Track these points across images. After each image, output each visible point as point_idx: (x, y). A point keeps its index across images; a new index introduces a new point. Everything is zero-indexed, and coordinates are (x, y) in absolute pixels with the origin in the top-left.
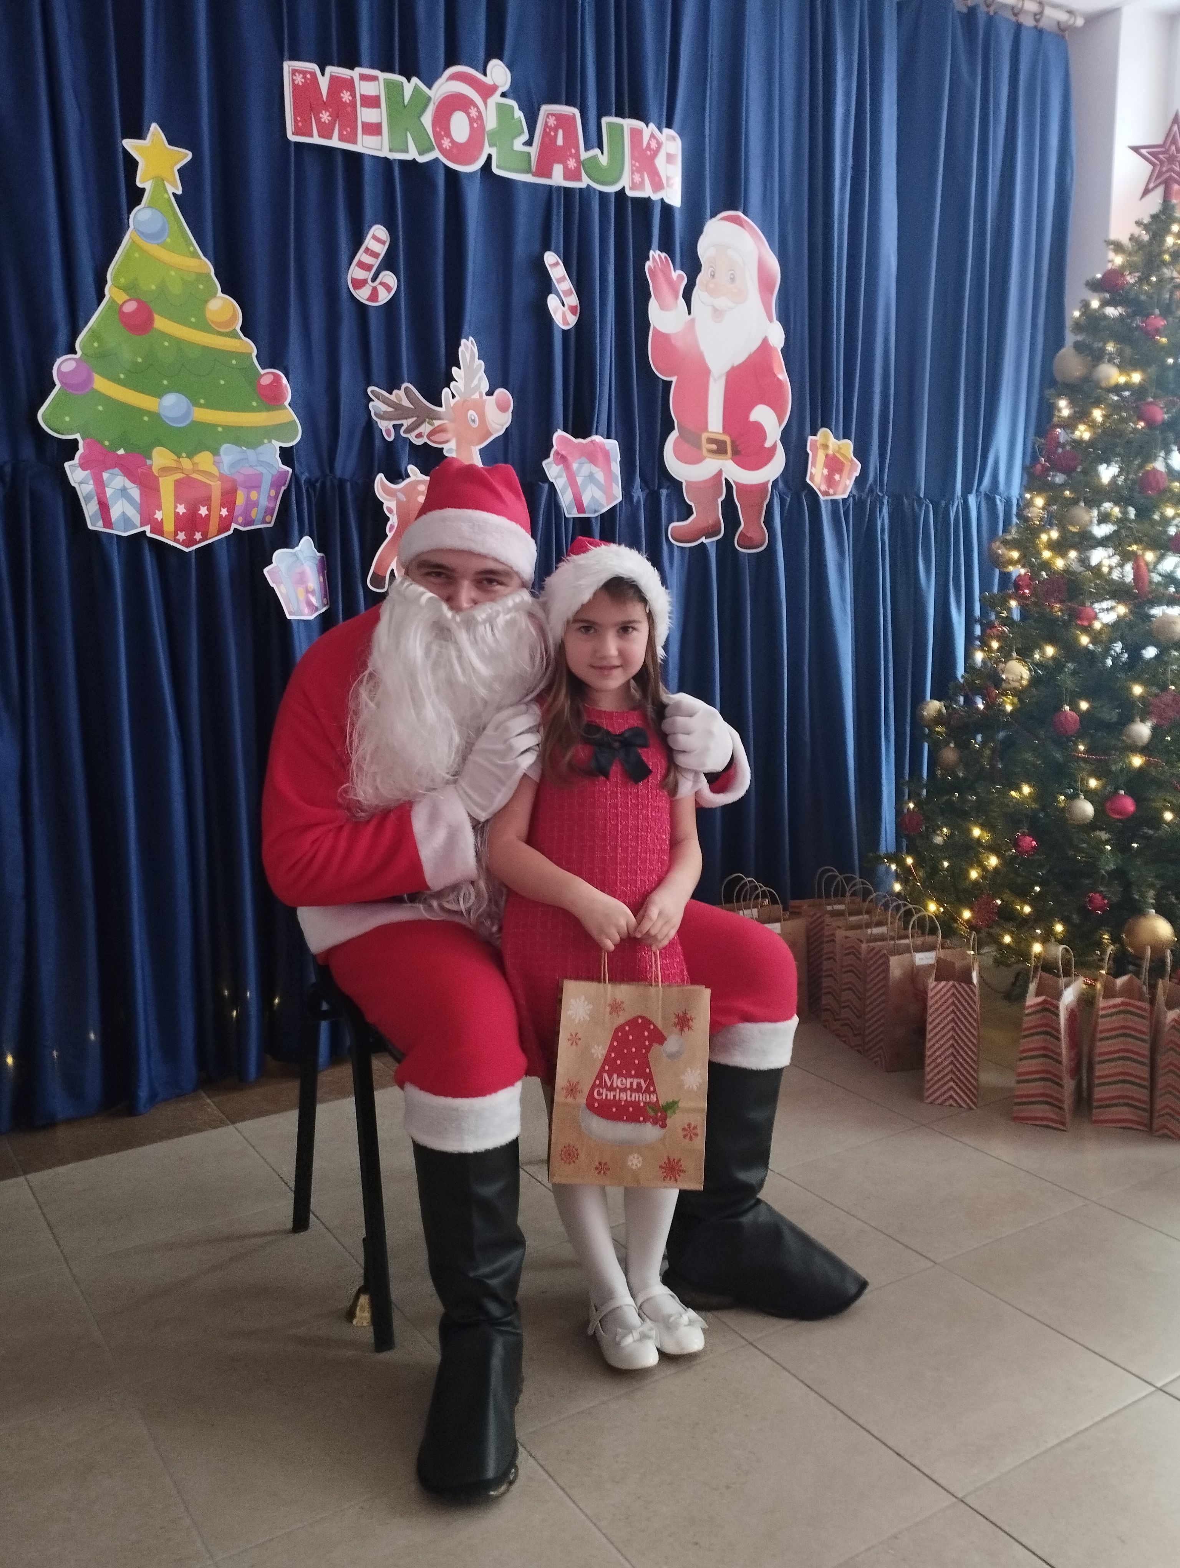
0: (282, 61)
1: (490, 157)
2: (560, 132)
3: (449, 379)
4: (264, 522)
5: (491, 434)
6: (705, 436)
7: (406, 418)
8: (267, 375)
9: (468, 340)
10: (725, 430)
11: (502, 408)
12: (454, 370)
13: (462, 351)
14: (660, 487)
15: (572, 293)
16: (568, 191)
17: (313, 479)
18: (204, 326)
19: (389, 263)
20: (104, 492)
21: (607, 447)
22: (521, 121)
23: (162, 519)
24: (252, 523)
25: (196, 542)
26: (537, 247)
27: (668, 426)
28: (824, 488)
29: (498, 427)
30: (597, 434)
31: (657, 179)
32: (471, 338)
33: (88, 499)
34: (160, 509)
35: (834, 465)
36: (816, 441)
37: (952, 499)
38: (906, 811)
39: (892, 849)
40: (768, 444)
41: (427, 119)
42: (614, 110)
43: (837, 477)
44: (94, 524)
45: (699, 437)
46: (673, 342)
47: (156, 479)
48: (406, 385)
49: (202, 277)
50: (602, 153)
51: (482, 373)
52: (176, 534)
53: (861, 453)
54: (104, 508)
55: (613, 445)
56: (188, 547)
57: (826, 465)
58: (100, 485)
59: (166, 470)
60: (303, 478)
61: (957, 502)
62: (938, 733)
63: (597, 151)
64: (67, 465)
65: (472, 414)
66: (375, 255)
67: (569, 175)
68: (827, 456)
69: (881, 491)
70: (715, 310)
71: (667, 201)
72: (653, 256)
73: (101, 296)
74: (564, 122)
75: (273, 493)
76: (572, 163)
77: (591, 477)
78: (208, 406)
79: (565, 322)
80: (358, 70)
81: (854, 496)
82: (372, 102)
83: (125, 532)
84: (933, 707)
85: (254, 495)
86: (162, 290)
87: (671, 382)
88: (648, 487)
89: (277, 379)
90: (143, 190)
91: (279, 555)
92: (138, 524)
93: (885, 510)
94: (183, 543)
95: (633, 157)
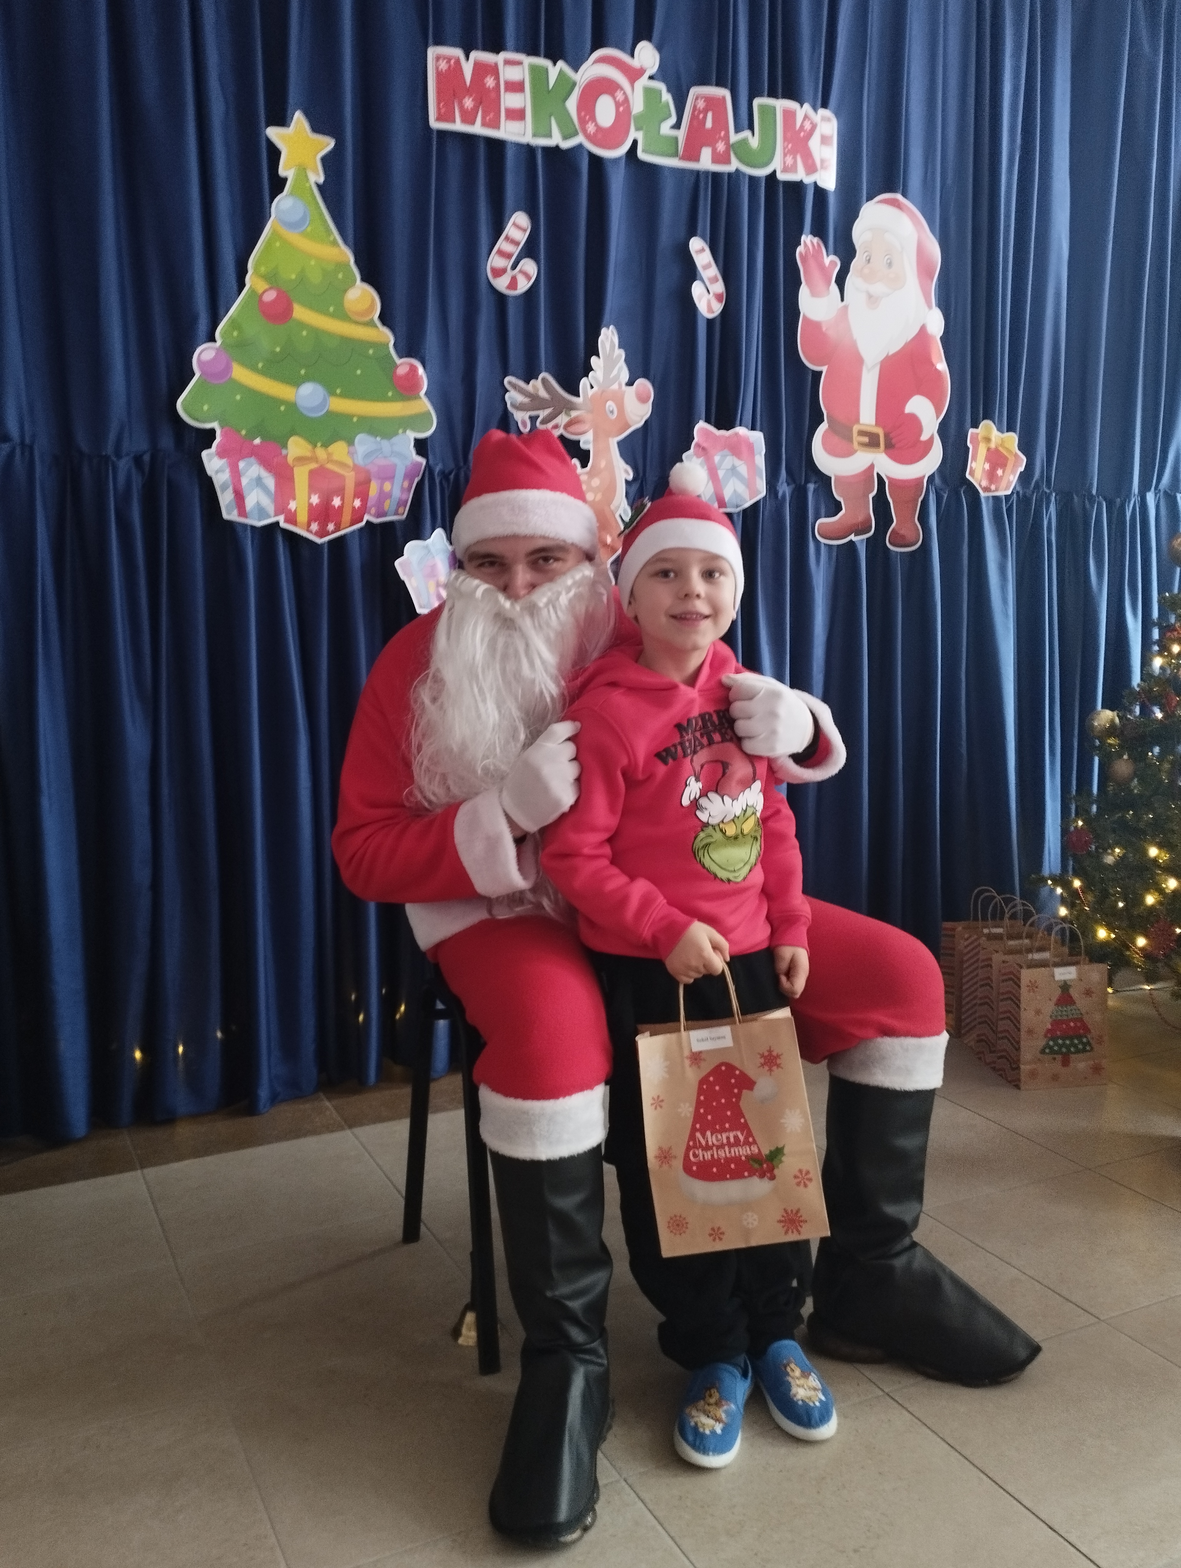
0: (426, 47)
1: (635, 143)
2: (710, 115)
3: (588, 369)
4: (396, 513)
5: (629, 427)
6: (856, 429)
7: (544, 408)
8: (403, 365)
9: (608, 328)
10: (878, 422)
11: (642, 400)
12: (594, 359)
13: (602, 341)
14: (807, 481)
15: (717, 280)
16: (716, 176)
17: (447, 471)
18: (342, 315)
19: (530, 250)
20: (239, 481)
21: (752, 440)
22: (667, 104)
23: (295, 511)
24: (384, 514)
25: (328, 534)
26: (682, 232)
27: (817, 419)
28: (984, 483)
29: (638, 419)
30: (740, 425)
31: (810, 161)
32: (612, 327)
33: (224, 488)
34: (294, 499)
35: (997, 459)
36: (978, 434)
37: (1128, 496)
38: (1072, 829)
39: (1057, 870)
40: (924, 437)
41: (572, 104)
42: (766, 93)
43: (1000, 472)
44: (229, 513)
45: (851, 430)
46: (824, 329)
47: (291, 470)
48: (543, 375)
49: (342, 266)
50: (753, 134)
51: (622, 364)
52: (309, 525)
53: (1027, 446)
54: (239, 497)
55: (757, 438)
56: (321, 537)
57: (988, 459)
58: (236, 474)
59: (301, 460)
60: (437, 469)
61: (1134, 500)
62: (1110, 745)
63: (747, 133)
64: (205, 454)
65: (611, 405)
66: (517, 243)
67: (717, 158)
68: (989, 449)
69: (1049, 488)
70: (870, 296)
71: (821, 184)
72: (805, 242)
73: (241, 285)
74: (713, 104)
75: (406, 484)
76: (721, 147)
77: (733, 469)
78: (344, 395)
79: (710, 310)
80: (503, 56)
81: (1018, 493)
82: (516, 87)
83: (260, 520)
84: (1105, 717)
85: (387, 486)
86: (302, 279)
87: (820, 373)
88: (794, 481)
89: (413, 369)
90: (284, 180)
91: (412, 548)
92: (272, 512)
93: (1052, 508)
94: (317, 534)
95: (785, 139)
